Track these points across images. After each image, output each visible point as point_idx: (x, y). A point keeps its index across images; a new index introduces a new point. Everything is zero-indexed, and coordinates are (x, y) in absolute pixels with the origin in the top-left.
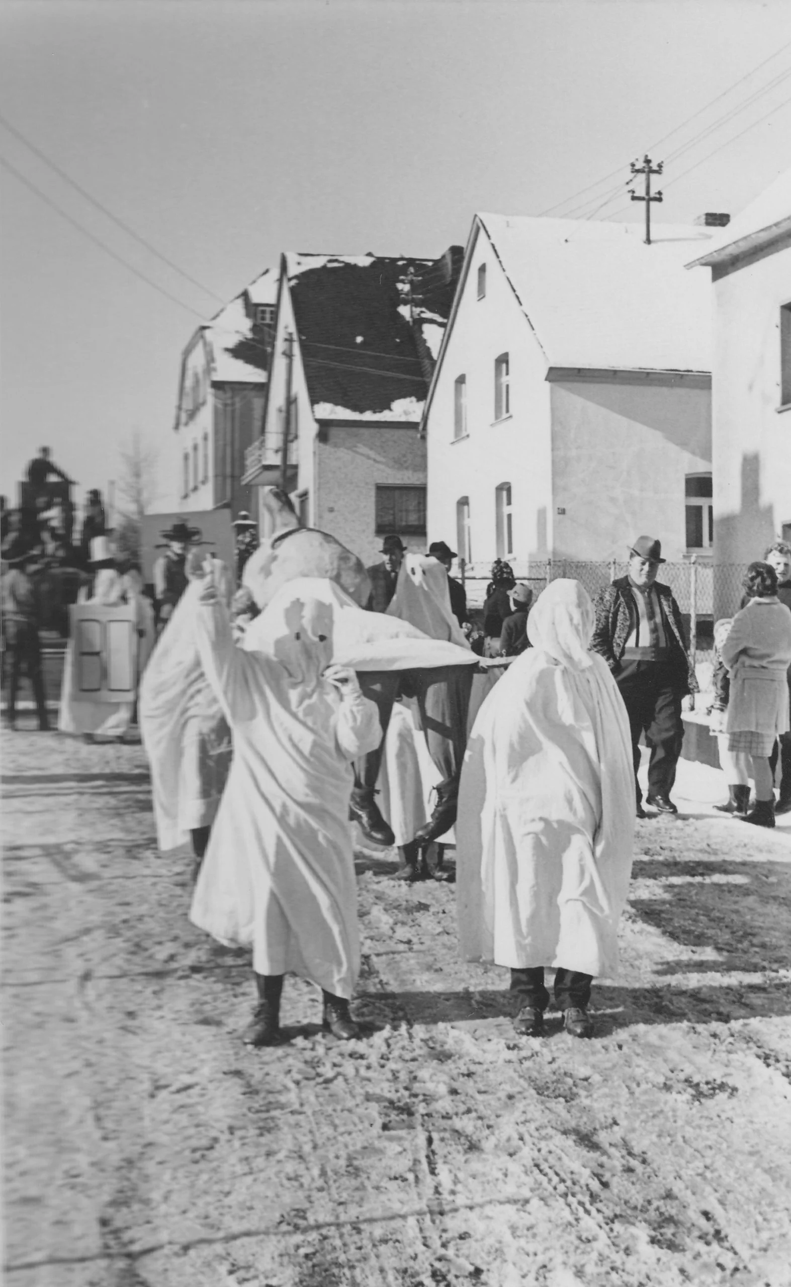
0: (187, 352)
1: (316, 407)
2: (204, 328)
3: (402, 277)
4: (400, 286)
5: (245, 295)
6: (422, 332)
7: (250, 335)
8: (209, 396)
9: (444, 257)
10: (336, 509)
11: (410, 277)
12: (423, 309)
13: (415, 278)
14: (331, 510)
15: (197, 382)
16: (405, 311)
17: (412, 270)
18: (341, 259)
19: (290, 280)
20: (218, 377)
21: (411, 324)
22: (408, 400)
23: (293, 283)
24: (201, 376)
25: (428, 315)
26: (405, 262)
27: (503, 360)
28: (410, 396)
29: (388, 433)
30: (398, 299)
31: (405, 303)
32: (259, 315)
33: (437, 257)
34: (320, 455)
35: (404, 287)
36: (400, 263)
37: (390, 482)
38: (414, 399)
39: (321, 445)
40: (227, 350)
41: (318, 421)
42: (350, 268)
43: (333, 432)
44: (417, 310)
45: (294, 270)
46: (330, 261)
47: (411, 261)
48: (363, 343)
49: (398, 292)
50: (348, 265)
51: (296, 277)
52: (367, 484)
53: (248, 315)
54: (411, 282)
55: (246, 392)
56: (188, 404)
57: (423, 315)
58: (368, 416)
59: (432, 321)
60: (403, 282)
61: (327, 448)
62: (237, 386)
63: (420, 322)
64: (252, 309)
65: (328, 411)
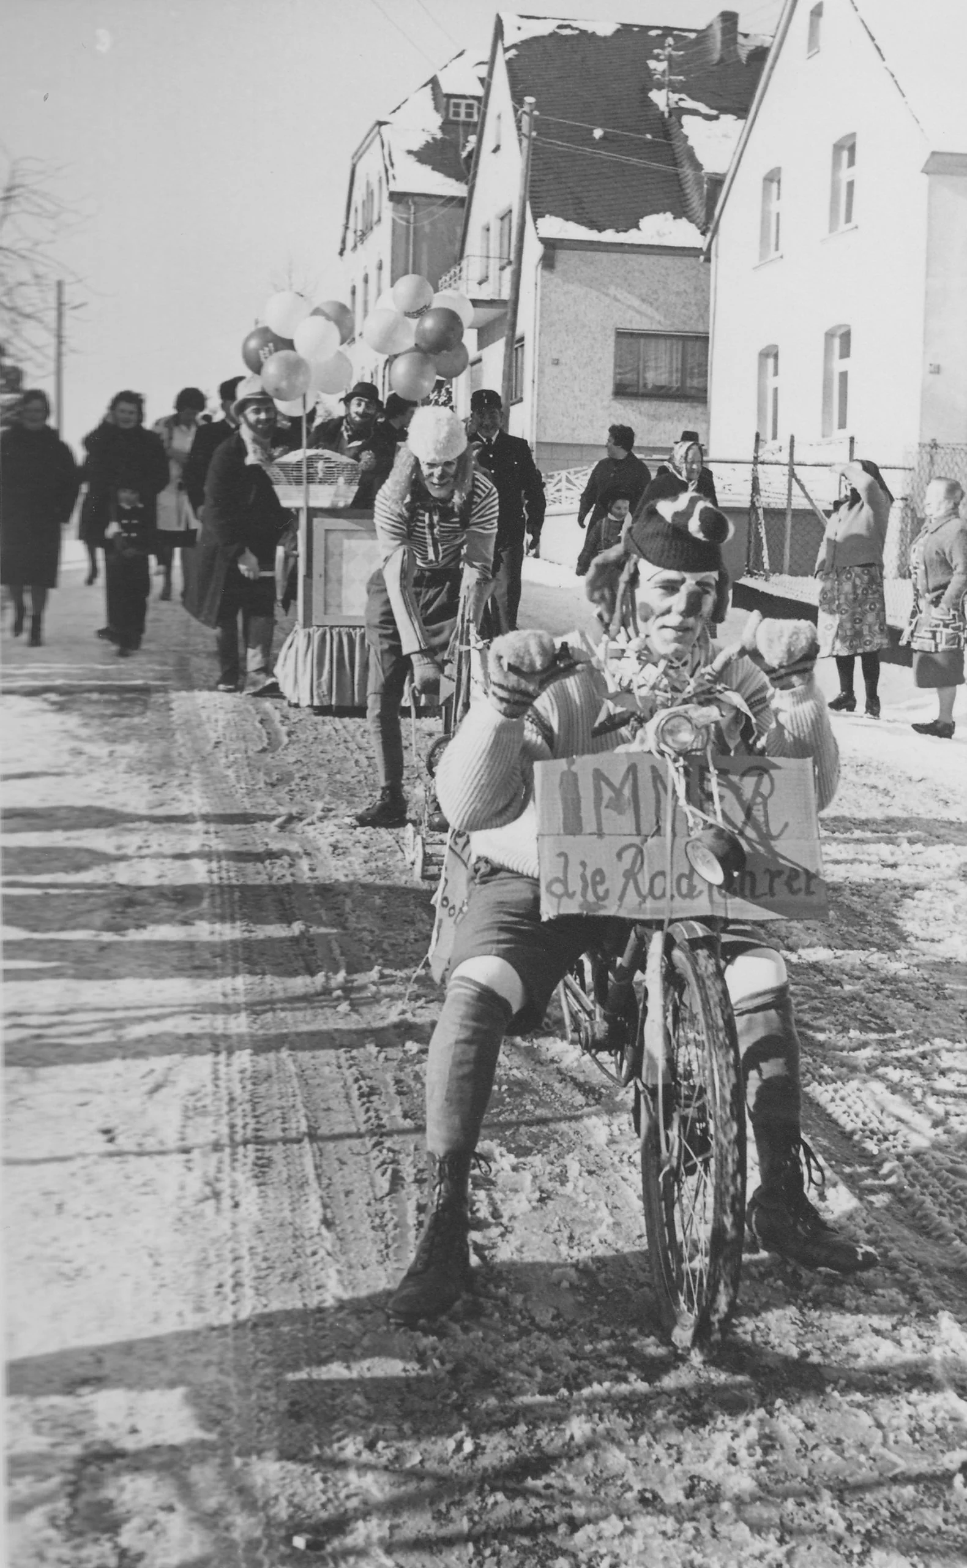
0: (358, 156)
1: (540, 221)
2: (381, 124)
3: (656, 51)
4: (652, 64)
5: (434, 82)
6: (681, 126)
7: (439, 135)
8: (387, 210)
9: (710, 26)
10: (562, 361)
11: (668, 50)
12: (683, 96)
13: (674, 53)
14: (556, 362)
15: (370, 194)
16: (660, 98)
17: (670, 41)
18: (574, 24)
19: (506, 50)
20: (398, 187)
21: (666, 115)
22: (661, 216)
23: (513, 53)
24: (375, 186)
25: (689, 104)
26: (659, 32)
27: (846, 148)
28: (665, 211)
29: (633, 259)
30: (648, 82)
31: (660, 87)
32: (452, 110)
33: (701, 26)
34: (543, 287)
35: (658, 66)
36: (653, 33)
37: (635, 326)
38: (669, 215)
39: (546, 273)
40: (410, 152)
41: (543, 240)
42: (586, 37)
43: (562, 255)
44: (675, 97)
45: (512, 37)
46: (560, 27)
47: (668, 31)
48: (604, 138)
49: (649, 73)
50: (583, 32)
51: (514, 46)
52: (604, 328)
53: (437, 109)
54: (670, 59)
55: (434, 208)
56: (357, 222)
57: (682, 104)
58: (609, 236)
59: (694, 112)
60: (657, 58)
61: (555, 278)
62: (423, 199)
63: (678, 112)
64: (443, 101)
65: (554, 227)
